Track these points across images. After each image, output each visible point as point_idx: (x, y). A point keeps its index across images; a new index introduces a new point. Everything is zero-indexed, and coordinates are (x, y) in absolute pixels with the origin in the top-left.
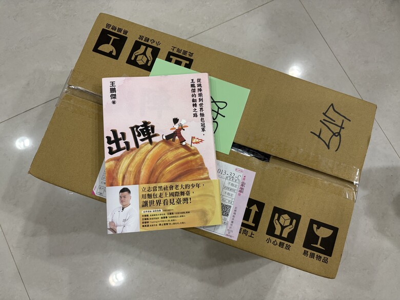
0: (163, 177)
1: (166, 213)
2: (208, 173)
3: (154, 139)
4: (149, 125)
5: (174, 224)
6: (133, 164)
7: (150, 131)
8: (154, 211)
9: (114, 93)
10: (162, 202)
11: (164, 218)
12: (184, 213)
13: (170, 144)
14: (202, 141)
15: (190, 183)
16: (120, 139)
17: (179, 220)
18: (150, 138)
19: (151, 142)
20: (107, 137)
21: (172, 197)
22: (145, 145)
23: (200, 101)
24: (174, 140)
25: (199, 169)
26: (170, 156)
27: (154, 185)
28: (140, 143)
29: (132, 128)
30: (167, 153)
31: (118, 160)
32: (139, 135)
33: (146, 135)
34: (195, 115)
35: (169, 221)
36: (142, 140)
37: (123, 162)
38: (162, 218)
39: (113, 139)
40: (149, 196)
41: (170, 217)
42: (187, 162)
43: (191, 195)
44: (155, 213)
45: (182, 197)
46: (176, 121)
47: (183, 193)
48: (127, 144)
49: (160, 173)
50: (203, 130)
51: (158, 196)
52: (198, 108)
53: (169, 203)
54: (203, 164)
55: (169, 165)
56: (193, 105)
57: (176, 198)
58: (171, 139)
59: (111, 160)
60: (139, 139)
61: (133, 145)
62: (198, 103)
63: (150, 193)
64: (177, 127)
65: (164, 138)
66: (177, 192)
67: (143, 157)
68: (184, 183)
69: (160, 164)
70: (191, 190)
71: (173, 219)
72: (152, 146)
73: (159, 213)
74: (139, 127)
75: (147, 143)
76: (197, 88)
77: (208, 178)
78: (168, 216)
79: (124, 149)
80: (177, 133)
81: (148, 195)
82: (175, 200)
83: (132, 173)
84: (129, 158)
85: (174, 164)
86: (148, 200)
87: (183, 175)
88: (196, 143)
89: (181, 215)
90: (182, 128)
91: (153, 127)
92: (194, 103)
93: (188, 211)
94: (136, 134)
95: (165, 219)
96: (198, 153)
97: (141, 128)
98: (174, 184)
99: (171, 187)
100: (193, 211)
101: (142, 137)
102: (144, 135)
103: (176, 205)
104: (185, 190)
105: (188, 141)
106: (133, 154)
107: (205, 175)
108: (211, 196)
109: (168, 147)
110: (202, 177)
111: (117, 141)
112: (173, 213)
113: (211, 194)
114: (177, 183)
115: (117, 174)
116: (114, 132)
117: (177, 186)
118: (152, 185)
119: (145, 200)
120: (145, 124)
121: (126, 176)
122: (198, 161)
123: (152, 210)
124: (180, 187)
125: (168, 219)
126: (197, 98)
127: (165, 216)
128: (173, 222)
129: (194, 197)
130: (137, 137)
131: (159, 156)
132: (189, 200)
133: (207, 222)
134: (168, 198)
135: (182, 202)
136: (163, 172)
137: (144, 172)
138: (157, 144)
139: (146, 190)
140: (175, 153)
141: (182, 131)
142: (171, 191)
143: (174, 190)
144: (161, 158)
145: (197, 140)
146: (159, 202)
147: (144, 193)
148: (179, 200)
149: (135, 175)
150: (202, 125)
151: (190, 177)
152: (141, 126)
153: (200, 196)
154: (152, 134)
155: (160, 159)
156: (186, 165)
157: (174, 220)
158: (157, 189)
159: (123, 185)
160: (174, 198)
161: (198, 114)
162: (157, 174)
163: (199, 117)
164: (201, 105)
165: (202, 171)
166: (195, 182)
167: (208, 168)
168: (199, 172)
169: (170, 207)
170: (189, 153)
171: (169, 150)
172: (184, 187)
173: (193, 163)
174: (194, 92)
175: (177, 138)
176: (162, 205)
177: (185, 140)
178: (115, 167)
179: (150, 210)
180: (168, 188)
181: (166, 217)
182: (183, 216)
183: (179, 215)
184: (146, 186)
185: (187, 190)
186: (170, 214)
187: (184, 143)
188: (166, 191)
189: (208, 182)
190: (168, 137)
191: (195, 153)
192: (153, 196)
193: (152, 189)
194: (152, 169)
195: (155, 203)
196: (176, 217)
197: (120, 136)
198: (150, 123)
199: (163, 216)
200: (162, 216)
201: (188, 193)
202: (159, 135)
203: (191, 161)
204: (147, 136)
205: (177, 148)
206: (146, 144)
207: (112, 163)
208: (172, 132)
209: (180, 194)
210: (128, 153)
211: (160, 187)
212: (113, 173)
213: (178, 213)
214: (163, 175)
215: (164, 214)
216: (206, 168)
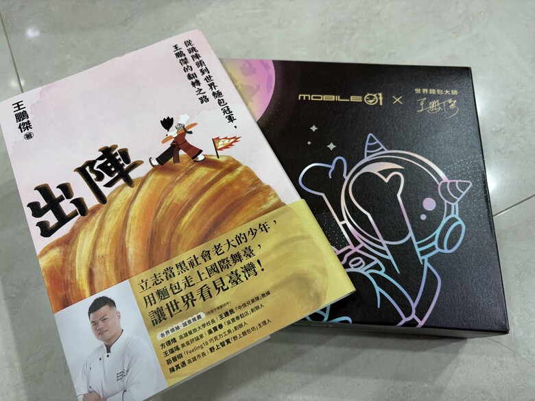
0: (182, 241)
1: (215, 316)
2: (276, 195)
3: (133, 175)
4: (116, 151)
5: (244, 333)
6: (103, 240)
7: (122, 162)
8: (185, 325)
9: (25, 121)
10: (197, 296)
11: (215, 329)
12: (257, 298)
13: (172, 170)
14: (236, 139)
15: (244, 229)
16: (61, 199)
17: (252, 319)
18: (124, 175)
19: (129, 182)
20: (29, 205)
21: (215, 277)
22: (118, 193)
23: (203, 73)
24: (177, 160)
25: (254, 194)
26: (181, 192)
27: (165, 265)
28: (106, 192)
29: (81, 170)
30: (171, 190)
31: (68, 241)
32: (100, 177)
33: (115, 172)
34: (204, 99)
35: (229, 331)
36: (109, 185)
37: (80, 242)
38: (210, 332)
39: (43, 204)
40: (162, 294)
41: (229, 323)
42: (222, 190)
43: (258, 253)
44: (190, 327)
45: (238, 266)
46: (167, 123)
47: (236, 258)
48: (79, 203)
49: (172, 234)
50: (231, 119)
51: (182, 286)
52: (204, 86)
53: (213, 291)
54: (257, 181)
55: (185, 213)
56: (193, 84)
57: (225, 275)
58: (171, 160)
59: (51, 247)
60: (100, 184)
61: (91, 201)
62: (201, 78)
63: (160, 287)
64: (173, 132)
65: (155, 163)
66: (223, 261)
67: (122, 218)
68: (232, 235)
69: (163, 217)
70: (252, 243)
71: (237, 323)
72: (135, 188)
73: (199, 323)
74: (93, 163)
75: (123, 186)
76: (188, 56)
77: (279, 204)
78: (222, 322)
79: (74, 215)
80: (179, 143)
81: (158, 293)
82: (226, 280)
83: (108, 259)
84: (91, 230)
85: (195, 206)
86: (163, 304)
87: (224, 218)
88: (227, 147)
89: (253, 306)
90: (185, 131)
91: (124, 154)
92: (194, 80)
93: (264, 290)
94: (93, 176)
95: (220, 331)
96: (237, 165)
97: (99, 162)
98: (209, 246)
99: (206, 255)
100: (276, 287)
101: (107, 179)
102: (110, 174)
103: (233, 290)
104: (240, 249)
105: (208, 150)
106: (97, 219)
107: (272, 201)
108: (303, 238)
109: (169, 178)
110: (265, 207)
111: (54, 204)
112: (232, 311)
113: (299, 234)
114: (215, 242)
115: (73, 273)
116: (44, 190)
117: (217, 248)
118: (160, 268)
119: (154, 307)
120: (107, 152)
121: (96, 270)
122: (244, 179)
123: (180, 324)
124: (225, 248)
125: (226, 328)
126: (196, 70)
127: (216, 324)
128: (240, 331)
129: (267, 255)
130: (97, 183)
131: (156, 202)
132: (257, 265)
133: (318, 297)
134: (208, 282)
135: (243, 278)
136: (177, 232)
137: (133, 248)
138: (143, 180)
139: (150, 283)
140: (190, 183)
141: (188, 137)
142: (209, 263)
143: (215, 259)
144: (161, 204)
145: (227, 142)
146: (189, 300)
147: (147, 293)
148: (234, 277)
149: (116, 260)
150: (225, 112)
151: (240, 217)
152: (100, 159)
153: (277, 247)
154: (126, 166)
155: (160, 207)
156: (222, 198)
157: (241, 326)
158: (175, 270)
159: (92, 293)
160: (221, 274)
161: (209, 94)
162: (164, 240)
163: (213, 101)
164: (208, 79)
165: (261, 196)
166: (254, 224)
167: (271, 185)
168: (255, 200)
169: (220, 299)
170: (219, 172)
171: (174, 183)
172: (235, 243)
173: (236, 187)
174: (186, 63)
175: (182, 153)
176: (199, 302)
177: (201, 151)
178: (64, 260)
179: (174, 326)
180: (200, 260)
181: (221, 326)
182: (257, 308)
183: (248, 309)
184: (147, 275)
185: (244, 245)
186: (227, 314)
187: (201, 157)
188: (196, 268)
189: (283, 212)
190: (162, 159)
191: (232, 166)
192: (170, 292)
193: (163, 277)
194: (149, 233)
195: (181, 304)
196: (242, 316)
197: (57, 193)
198: (115, 147)
199: (211, 327)
200: (208, 328)
201: (249, 252)
202: (142, 162)
203: (230, 184)
204: (117, 174)
205: (189, 172)
206: (121, 189)
207: (55, 253)
208: (168, 145)
209: (231, 262)
210: (87, 221)
211: (179, 266)
212: (63, 273)
213: (244, 305)
214: (179, 238)
215: (213, 321)
216: (268, 187)
